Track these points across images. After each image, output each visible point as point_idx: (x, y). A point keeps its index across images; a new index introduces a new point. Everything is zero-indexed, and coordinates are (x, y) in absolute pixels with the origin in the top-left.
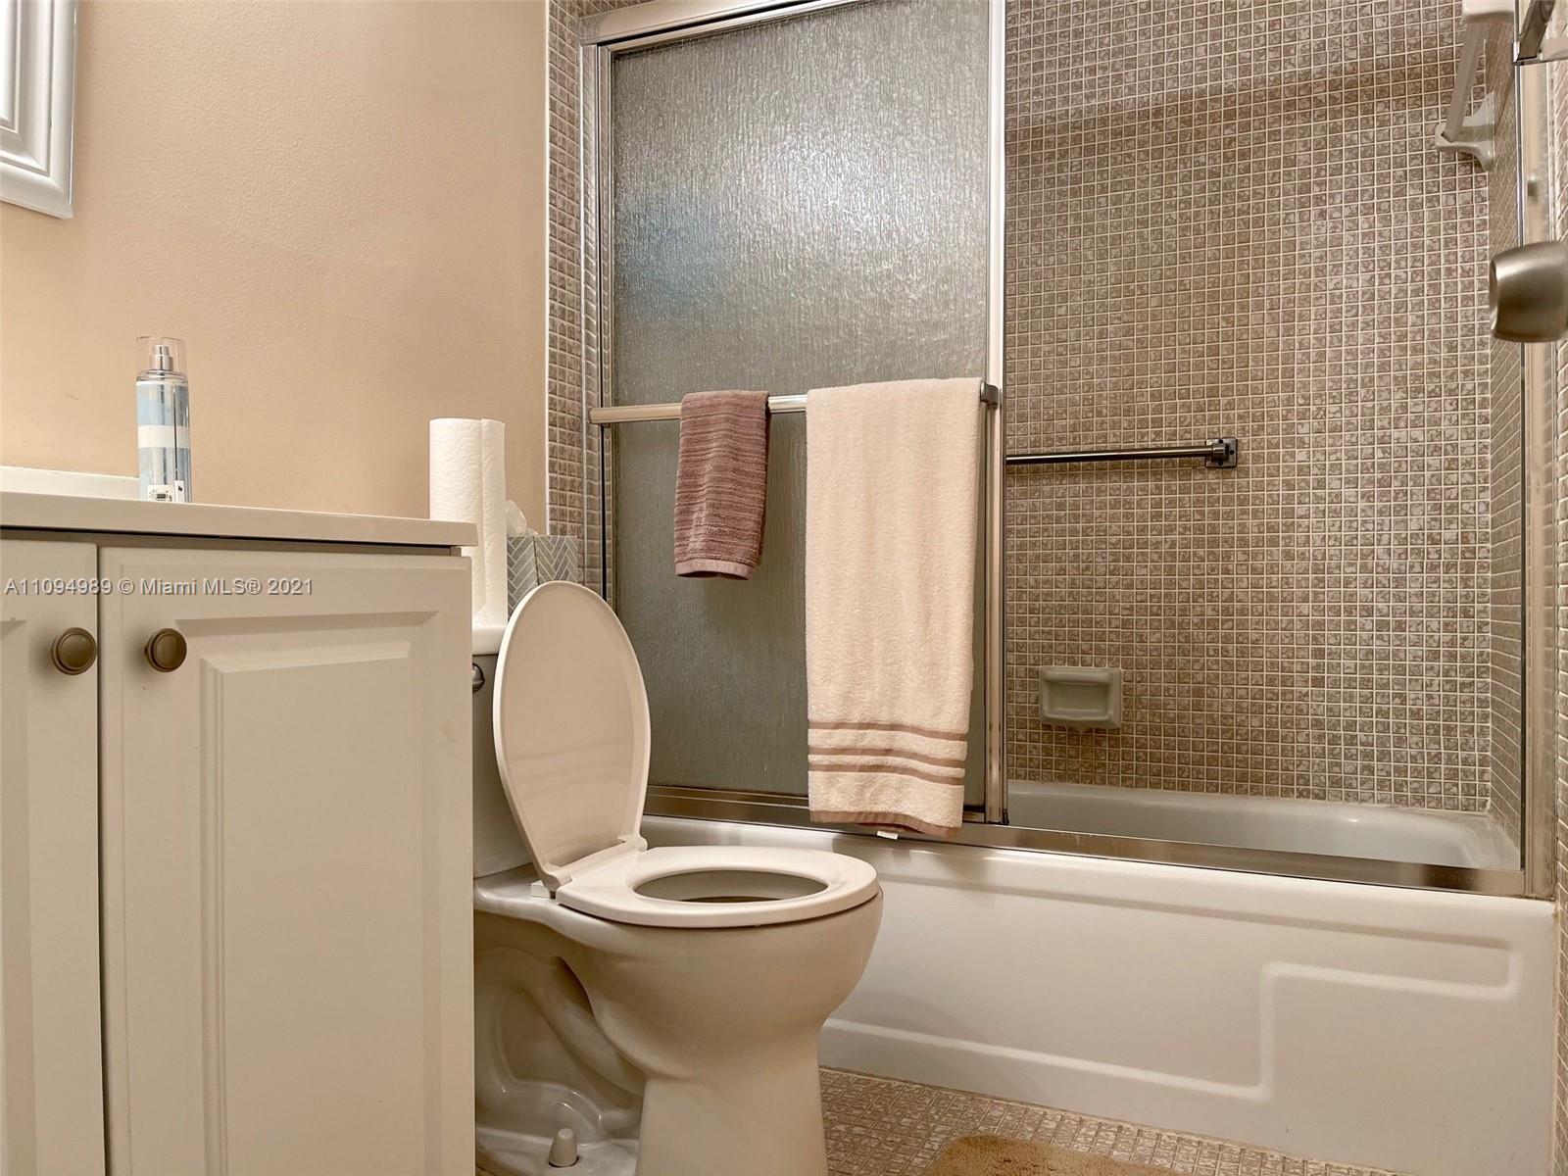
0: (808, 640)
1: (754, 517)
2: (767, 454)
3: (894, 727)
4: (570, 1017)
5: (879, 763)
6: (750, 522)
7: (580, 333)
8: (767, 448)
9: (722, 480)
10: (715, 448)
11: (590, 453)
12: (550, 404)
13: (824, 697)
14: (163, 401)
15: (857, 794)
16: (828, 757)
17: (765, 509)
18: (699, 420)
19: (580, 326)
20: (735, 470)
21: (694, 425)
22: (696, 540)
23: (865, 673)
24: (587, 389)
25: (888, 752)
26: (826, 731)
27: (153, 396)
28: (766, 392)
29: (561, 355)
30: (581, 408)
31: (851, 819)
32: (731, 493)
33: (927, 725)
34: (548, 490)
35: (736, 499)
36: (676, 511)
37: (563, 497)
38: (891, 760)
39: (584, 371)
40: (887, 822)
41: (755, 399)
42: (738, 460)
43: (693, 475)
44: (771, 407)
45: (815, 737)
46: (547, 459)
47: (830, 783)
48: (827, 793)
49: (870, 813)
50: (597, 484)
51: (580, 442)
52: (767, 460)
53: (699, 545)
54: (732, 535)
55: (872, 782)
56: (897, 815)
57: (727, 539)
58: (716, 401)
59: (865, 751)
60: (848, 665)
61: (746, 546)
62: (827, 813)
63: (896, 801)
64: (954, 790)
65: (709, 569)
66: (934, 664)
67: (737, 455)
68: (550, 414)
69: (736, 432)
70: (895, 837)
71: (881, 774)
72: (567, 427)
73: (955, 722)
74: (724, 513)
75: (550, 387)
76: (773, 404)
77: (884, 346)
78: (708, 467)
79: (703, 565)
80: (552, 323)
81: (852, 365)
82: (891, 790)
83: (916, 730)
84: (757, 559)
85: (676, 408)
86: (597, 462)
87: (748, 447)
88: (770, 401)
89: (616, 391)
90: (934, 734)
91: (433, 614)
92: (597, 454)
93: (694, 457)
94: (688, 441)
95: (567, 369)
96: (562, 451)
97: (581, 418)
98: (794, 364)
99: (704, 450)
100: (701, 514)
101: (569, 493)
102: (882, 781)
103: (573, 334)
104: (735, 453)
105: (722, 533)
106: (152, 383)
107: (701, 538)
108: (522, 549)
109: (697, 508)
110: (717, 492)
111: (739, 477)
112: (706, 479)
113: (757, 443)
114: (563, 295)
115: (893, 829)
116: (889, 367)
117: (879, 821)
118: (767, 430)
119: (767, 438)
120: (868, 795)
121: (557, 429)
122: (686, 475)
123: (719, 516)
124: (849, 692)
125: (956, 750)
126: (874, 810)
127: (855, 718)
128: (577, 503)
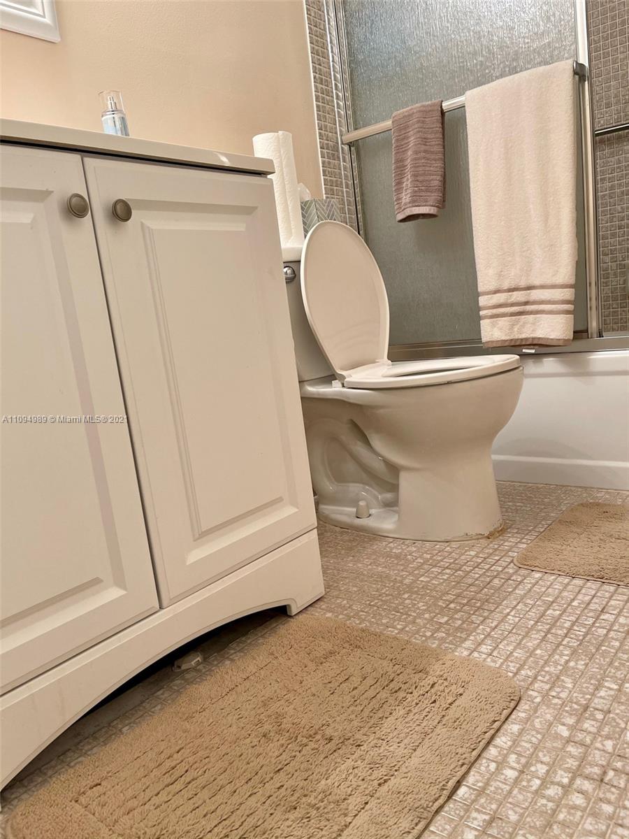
0: (475, 246)
1: (439, 178)
2: (444, 138)
3: (529, 288)
4: (359, 449)
5: (521, 310)
6: (436, 181)
7: (333, 92)
8: (443, 135)
9: (419, 159)
10: (412, 141)
11: (344, 164)
12: (319, 136)
13: (486, 277)
14: (115, 126)
15: (509, 329)
16: (491, 311)
17: (445, 172)
18: (402, 127)
19: (332, 88)
20: (425, 151)
21: (400, 130)
22: (406, 197)
23: (510, 259)
24: (339, 126)
25: (526, 303)
26: (489, 296)
27: (111, 123)
28: (440, 100)
29: (323, 106)
30: (337, 138)
31: (507, 344)
32: (424, 166)
33: (549, 282)
34: (323, 186)
35: (427, 169)
36: (394, 184)
37: (332, 190)
38: (528, 308)
39: (337, 116)
40: (528, 343)
41: (433, 105)
42: (426, 145)
43: (402, 160)
44: (444, 108)
45: (483, 301)
46: (321, 168)
47: (493, 325)
48: (491, 331)
49: (518, 339)
50: (350, 182)
51: (339, 158)
52: (444, 142)
53: (408, 200)
54: (427, 191)
55: (518, 322)
56: (533, 339)
57: (423, 194)
58: (411, 112)
59: (512, 305)
60: (500, 255)
61: (434, 197)
62: (493, 342)
63: (533, 331)
64: (567, 318)
65: (415, 213)
66: (552, 245)
67: (426, 142)
68: (320, 142)
69: (425, 128)
70: (533, 351)
71: (523, 317)
72: (330, 150)
73: (567, 278)
74: (420, 178)
75: (318, 126)
76: (445, 106)
77: (511, 54)
78: (410, 153)
79: (411, 211)
80: (316, 87)
81: (492, 71)
82: (529, 325)
83: (543, 287)
84: (442, 204)
85: (388, 123)
86: (349, 169)
87: (433, 136)
88: (443, 105)
89: (355, 122)
90: (553, 287)
91: (256, 208)
92: (348, 165)
93: (401, 150)
94: (397, 140)
95: (327, 115)
96: (329, 163)
97: (338, 143)
98: (456, 80)
99: (406, 143)
100: (408, 182)
101: (335, 188)
102: (523, 320)
103: (329, 93)
104: (425, 141)
105: (421, 191)
106: (109, 117)
107: (409, 195)
108: (309, 207)
109: (405, 179)
110: (415, 167)
111: (427, 156)
112: (409, 160)
113: (437, 132)
114: (320, 70)
115: (532, 347)
116: (515, 67)
117: (524, 343)
118: (443, 123)
119: (443, 128)
120: (516, 329)
121: (325, 151)
122: (397, 161)
123: (417, 181)
124: (501, 271)
125: (568, 294)
126: (520, 337)
127: (506, 286)
128: (340, 193)
